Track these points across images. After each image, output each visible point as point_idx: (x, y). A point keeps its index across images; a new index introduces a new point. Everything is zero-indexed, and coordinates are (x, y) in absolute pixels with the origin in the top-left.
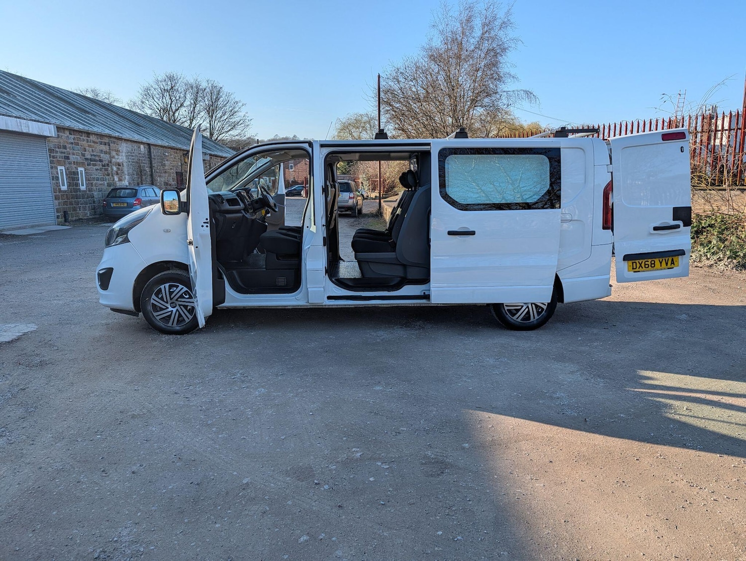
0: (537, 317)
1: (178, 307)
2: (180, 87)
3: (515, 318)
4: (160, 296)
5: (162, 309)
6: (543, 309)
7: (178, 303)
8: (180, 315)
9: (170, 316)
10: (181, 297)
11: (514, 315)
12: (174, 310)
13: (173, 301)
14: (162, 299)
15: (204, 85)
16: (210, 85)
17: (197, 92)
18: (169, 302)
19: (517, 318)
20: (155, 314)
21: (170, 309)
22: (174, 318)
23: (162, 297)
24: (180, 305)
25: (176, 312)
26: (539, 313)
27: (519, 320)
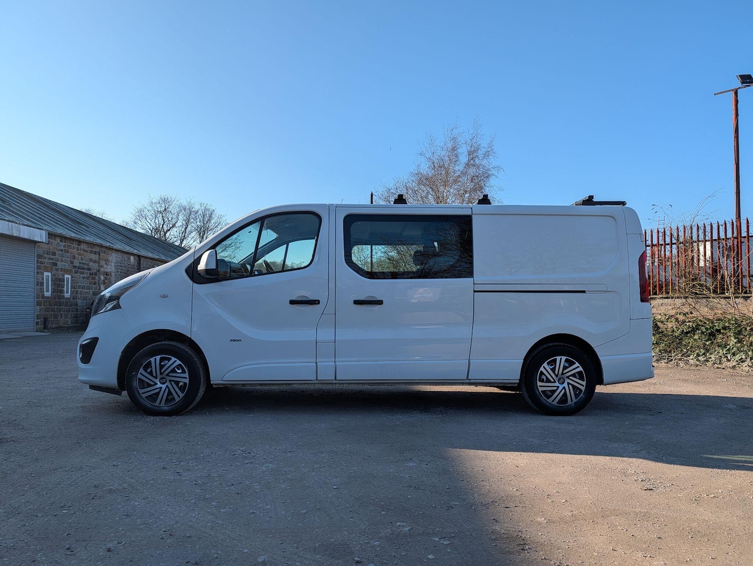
0: (574, 400)
1: (168, 383)
2: (173, 209)
3: (550, 400)
4: (149, 370)
5: (149, 385)
6: (581, 391)
7: (168, 378)
8: (170, 393)
9: (157, 394)
10: (173, 371)
11: (549, 397)
12: (164, 386)
13: (163, 376)
14: (151, 373)
15: (197, 207)
16: (203, 208)
17: (190, 214)
18: (159, 377)
19: (553, 401)
20: (141, 391)
21: (159, 385)
22: (163, 395)
23: (151, 371)
24: (170, 381)
25: (166, 389)
26: (576, 396)
27: (555, 403)
